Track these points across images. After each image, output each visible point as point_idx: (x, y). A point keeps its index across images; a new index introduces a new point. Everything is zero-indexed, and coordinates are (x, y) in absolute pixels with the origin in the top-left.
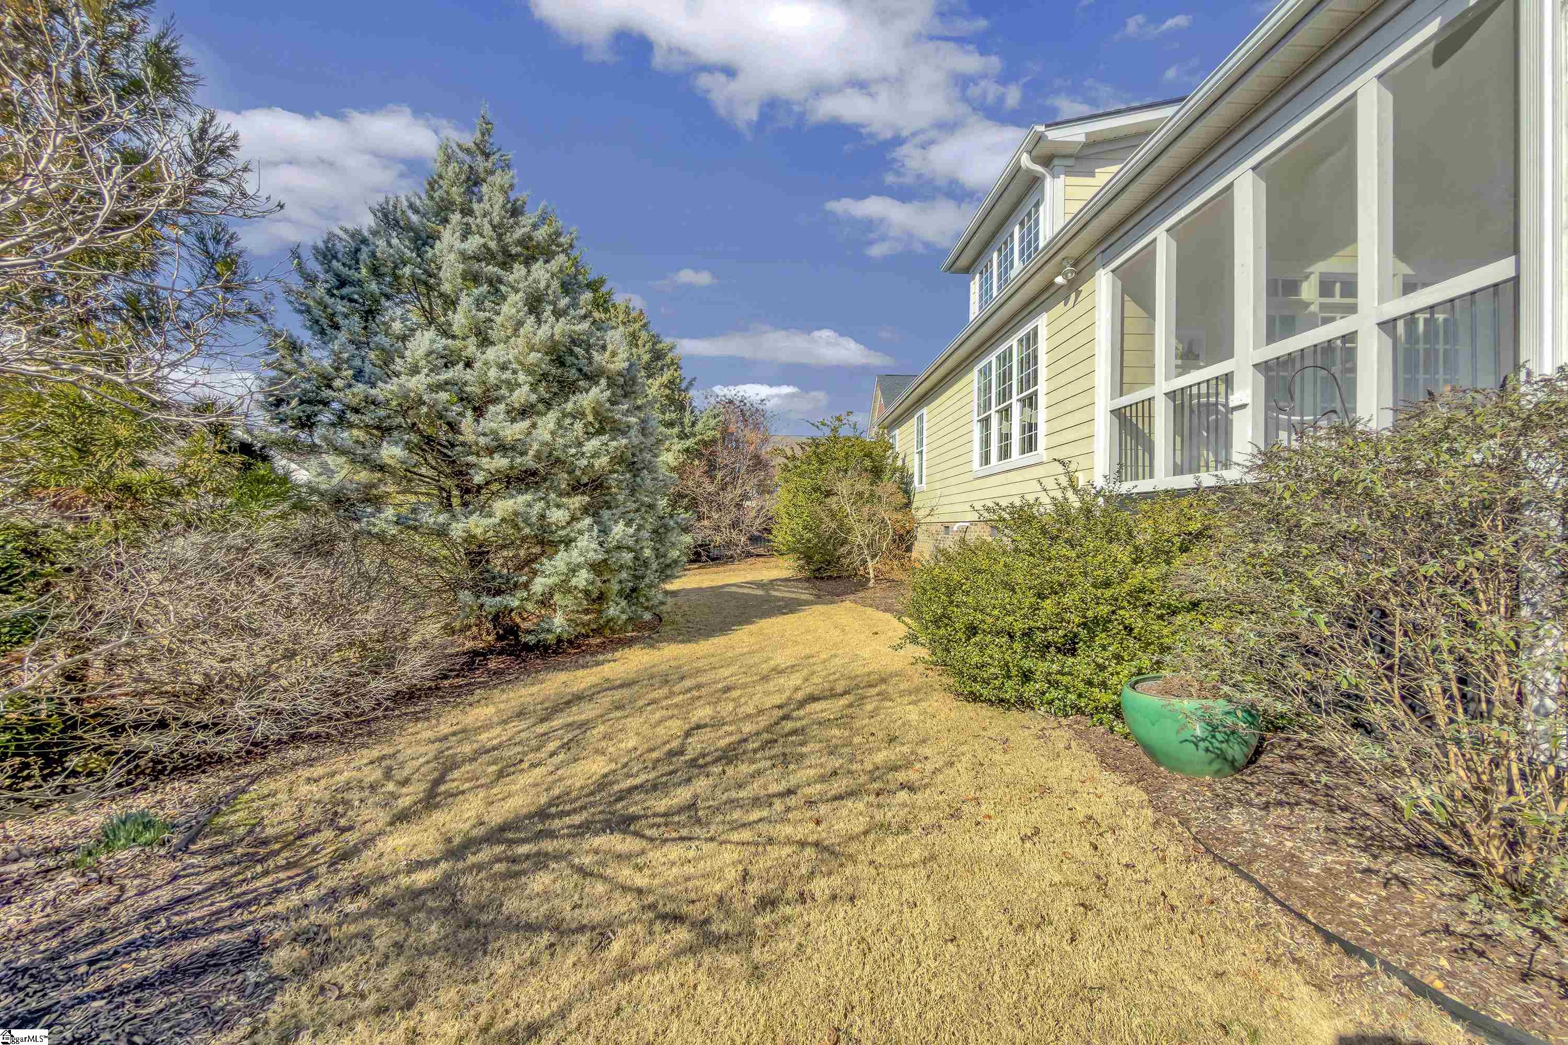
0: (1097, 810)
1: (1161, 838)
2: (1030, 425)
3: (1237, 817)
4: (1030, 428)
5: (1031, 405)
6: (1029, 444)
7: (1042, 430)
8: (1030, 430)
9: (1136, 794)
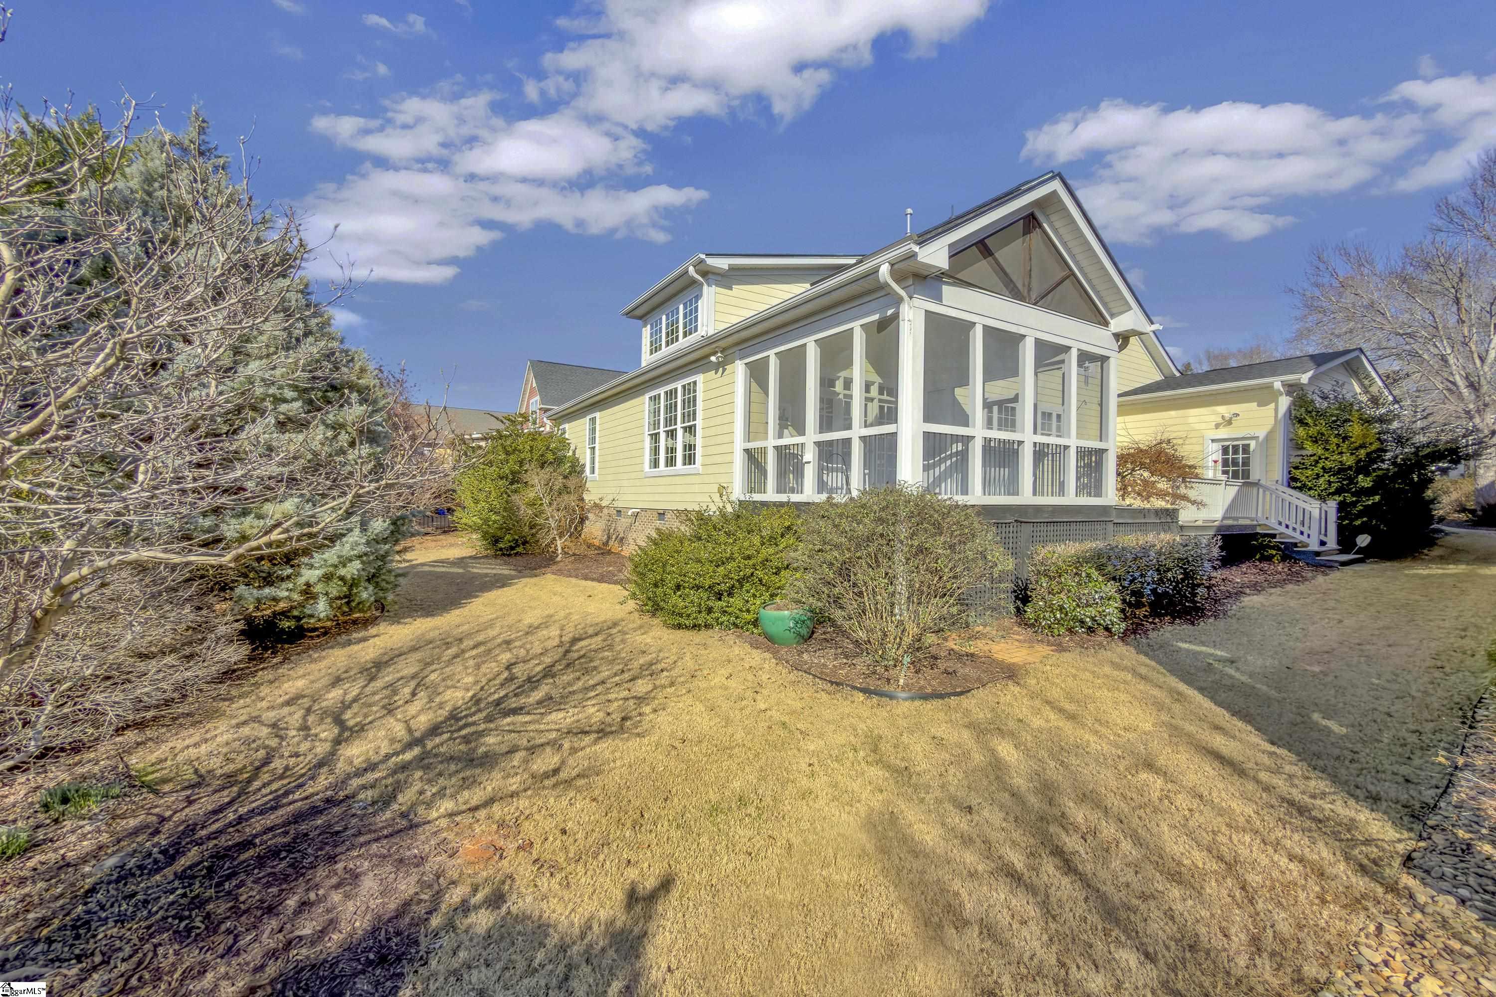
0: (753, 664)
1: (780, 668)
2: (690, 446)
3: (805, 656)
4: (690, 448)
5: (690, 432)
6: (689, 459)
7: (699, 452)
8: (690, 450)
9: (768, 655)
